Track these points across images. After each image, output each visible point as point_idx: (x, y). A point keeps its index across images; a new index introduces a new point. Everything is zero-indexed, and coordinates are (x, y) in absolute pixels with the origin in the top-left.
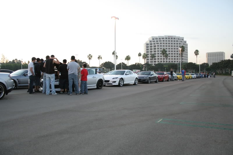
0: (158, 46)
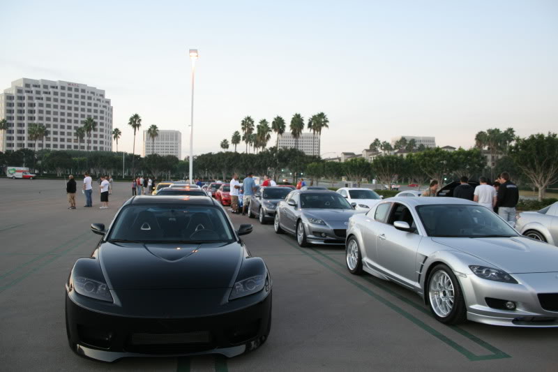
0: (41, 105)
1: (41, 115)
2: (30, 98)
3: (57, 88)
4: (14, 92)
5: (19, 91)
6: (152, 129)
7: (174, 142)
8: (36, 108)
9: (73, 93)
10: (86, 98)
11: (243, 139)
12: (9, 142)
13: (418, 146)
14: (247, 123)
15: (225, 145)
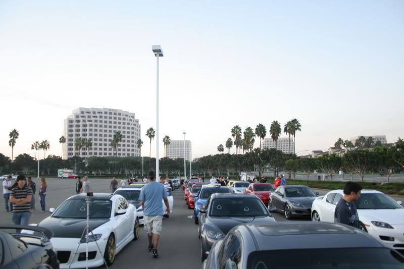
0: (91, 125)
1: (91, 132)
2: (84, 121)
3: (102, 113)
4: (73, 118)
5: (77, 116)
6: (166, 139)
7: (186, 148)
8: (88, 128)
9: (113, 116)
10: (122, 119)
11: (235, 144)
12: (70, 152)
13: (375, 142)
14: (236, 131)
15: (221, 148)
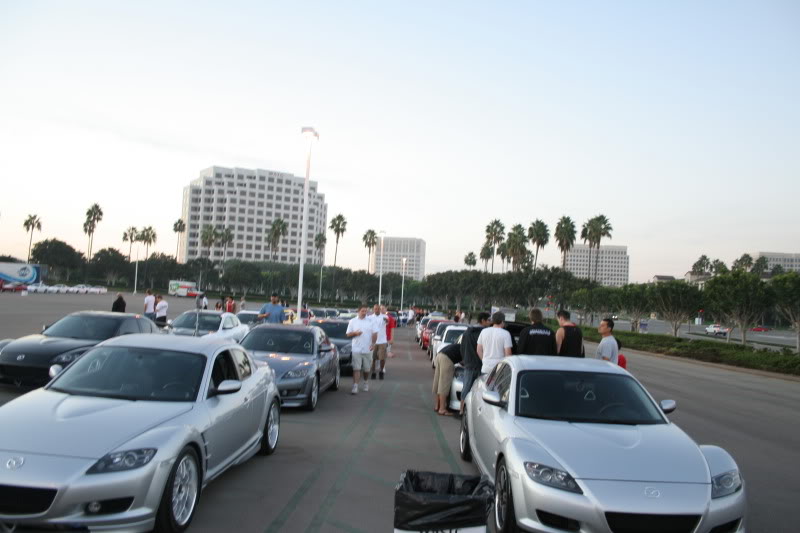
0: (233, 201)
1: (232, 214)
2: (221, 192)
3: (255, 178)
4: (201, 185)
5: (208, 183)
6: (369, 236)
7: (415, 254)
8: (227, 205)
9: (275, 185)
10: (292, 192)
11: (498, 253)
12: (192, 248)
14: (494, 230)
15: (470, 260)
